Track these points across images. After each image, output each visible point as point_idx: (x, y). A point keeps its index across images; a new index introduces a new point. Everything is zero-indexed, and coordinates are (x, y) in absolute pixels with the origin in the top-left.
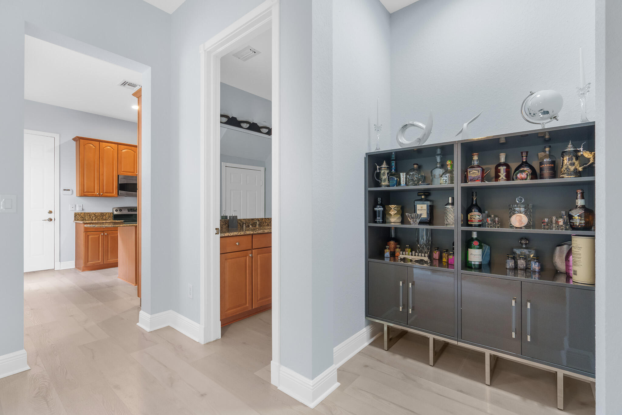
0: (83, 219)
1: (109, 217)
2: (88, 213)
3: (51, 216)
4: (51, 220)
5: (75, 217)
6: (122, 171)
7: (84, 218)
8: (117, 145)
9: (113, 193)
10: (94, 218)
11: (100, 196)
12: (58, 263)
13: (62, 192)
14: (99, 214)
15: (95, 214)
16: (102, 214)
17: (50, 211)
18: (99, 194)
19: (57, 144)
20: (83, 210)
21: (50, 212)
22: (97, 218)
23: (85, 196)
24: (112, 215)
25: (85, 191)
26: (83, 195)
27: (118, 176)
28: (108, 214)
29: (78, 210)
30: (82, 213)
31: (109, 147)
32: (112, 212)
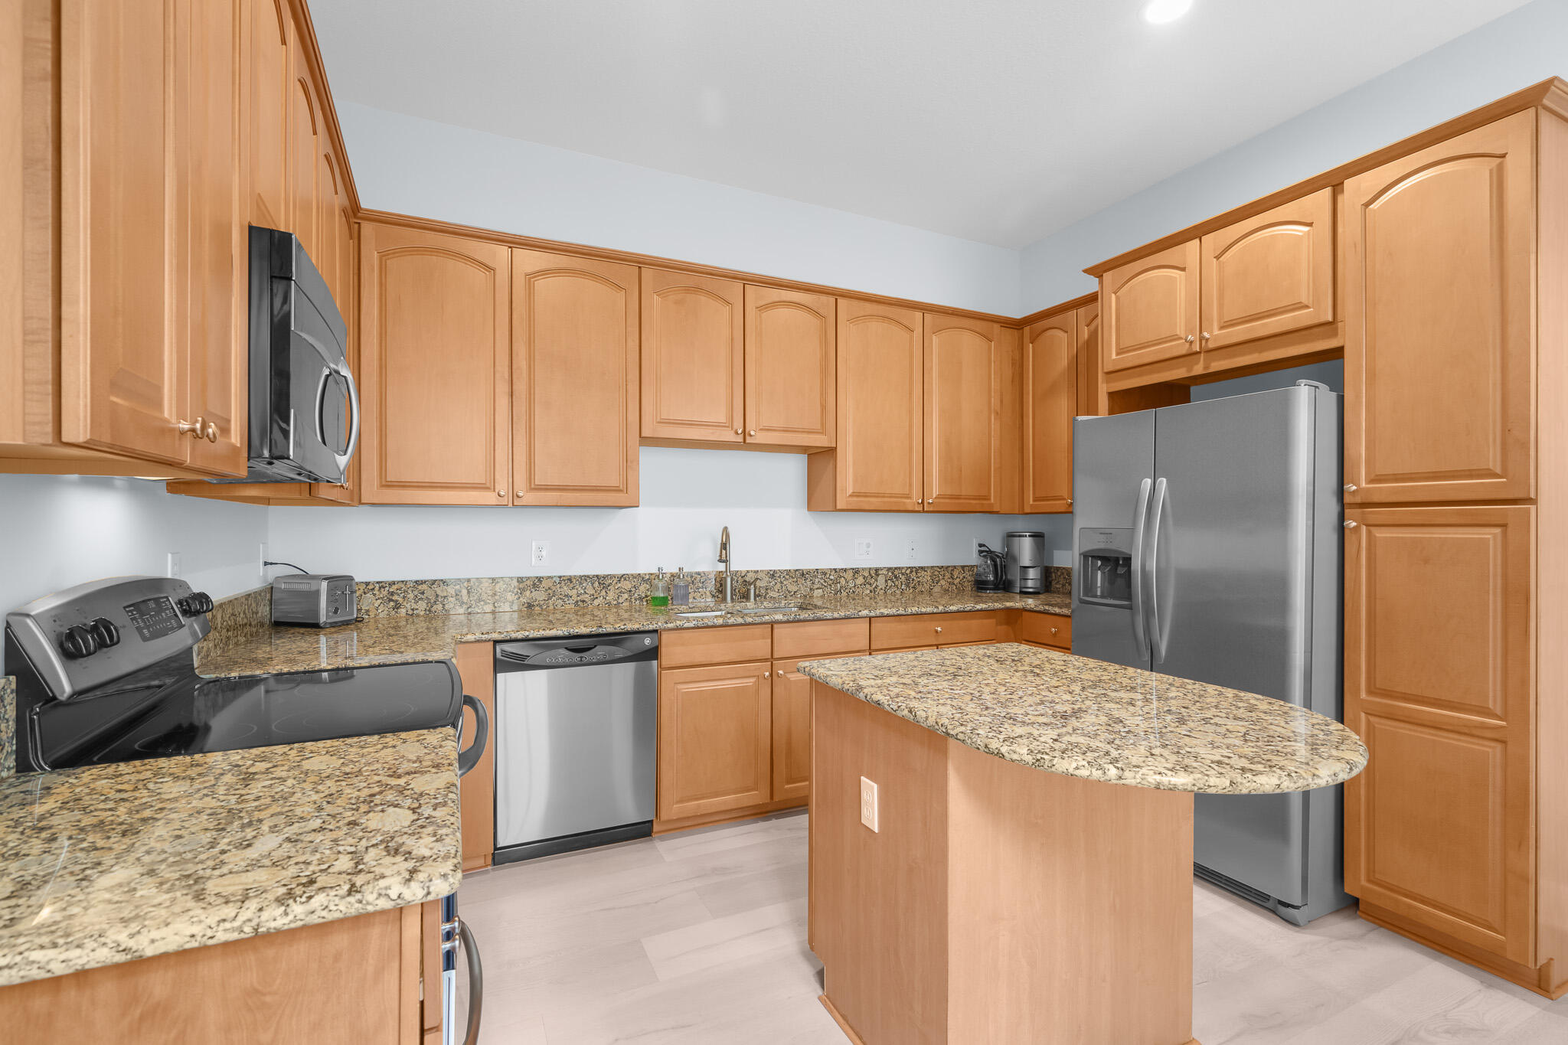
27: (252, 234)
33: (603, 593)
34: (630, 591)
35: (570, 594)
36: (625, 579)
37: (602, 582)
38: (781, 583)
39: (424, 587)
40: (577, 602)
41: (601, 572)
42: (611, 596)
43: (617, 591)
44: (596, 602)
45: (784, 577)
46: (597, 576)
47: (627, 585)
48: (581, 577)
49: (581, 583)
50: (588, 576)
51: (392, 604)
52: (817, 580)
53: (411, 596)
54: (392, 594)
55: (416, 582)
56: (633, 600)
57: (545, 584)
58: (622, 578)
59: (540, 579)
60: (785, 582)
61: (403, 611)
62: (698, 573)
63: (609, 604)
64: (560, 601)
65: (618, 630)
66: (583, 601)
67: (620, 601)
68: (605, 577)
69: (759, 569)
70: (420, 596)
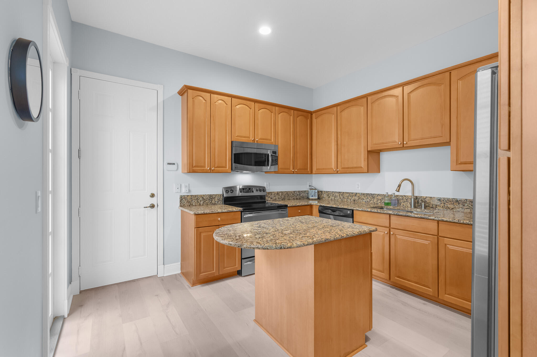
0: (190, 205)
1: (219, 200)
2: (195, 196)
3: (154, 201)
4: (152, 206)
5: (181, 201)
6: (236, 136)
7: (191, 202)
8: (231, 98)
9: (226, 168)
10: (202, 202)
11: (211, 171)
12: (161, 267)
13: (166, 166)
14: (208, 197)
15: (203, 196)
16: (211, 197)
17: (152, 194)
18: (210, 169)
19: (161, 100)
20: (190, 191)
21: (153, 196)
22: (205, 203)
23: (194, 172)
24: (222, 197)
25: (194, 165)
26: (192, 171)
27: (232, 142)
28: (217, 196)
29: (184, 192)
30: (188, 196)
31: (220, 101)
32: (222, 193)
33: (373, 199)
34: (381, 200)
35: (364, 199)
36: (379, 196)
37: (372, 196)
38: (444, 203)
39: (333, 193)
40: (366, 201)
41: (372, 193)
42: (375, 201)
43: (377, 199)
44: (371, 202)
45: (445, 201)
46: (371, 194)
47: (380, 198)
48: (367, 194)
49: (367, 196)
50: (369, 194)
51: (328, 196)
52: (466, 204)
53: (331, 195)
54: (328, 194)
55: (332, 192)
56: (382, 203)
57: (358, 195)
58: (378, 195)
59: (356, 193)
60: (446, 203)
61: (330, 198)
62: (405, 196)
63: (375, 203)
64: (361, 200)
65: (342, 208)
66: (367, 201)
67: (378, 202)
68: (373, 194)
69: (432, 196)
70: (333, 195)
